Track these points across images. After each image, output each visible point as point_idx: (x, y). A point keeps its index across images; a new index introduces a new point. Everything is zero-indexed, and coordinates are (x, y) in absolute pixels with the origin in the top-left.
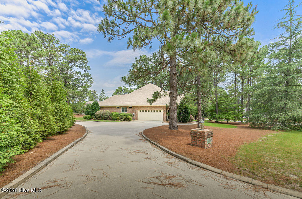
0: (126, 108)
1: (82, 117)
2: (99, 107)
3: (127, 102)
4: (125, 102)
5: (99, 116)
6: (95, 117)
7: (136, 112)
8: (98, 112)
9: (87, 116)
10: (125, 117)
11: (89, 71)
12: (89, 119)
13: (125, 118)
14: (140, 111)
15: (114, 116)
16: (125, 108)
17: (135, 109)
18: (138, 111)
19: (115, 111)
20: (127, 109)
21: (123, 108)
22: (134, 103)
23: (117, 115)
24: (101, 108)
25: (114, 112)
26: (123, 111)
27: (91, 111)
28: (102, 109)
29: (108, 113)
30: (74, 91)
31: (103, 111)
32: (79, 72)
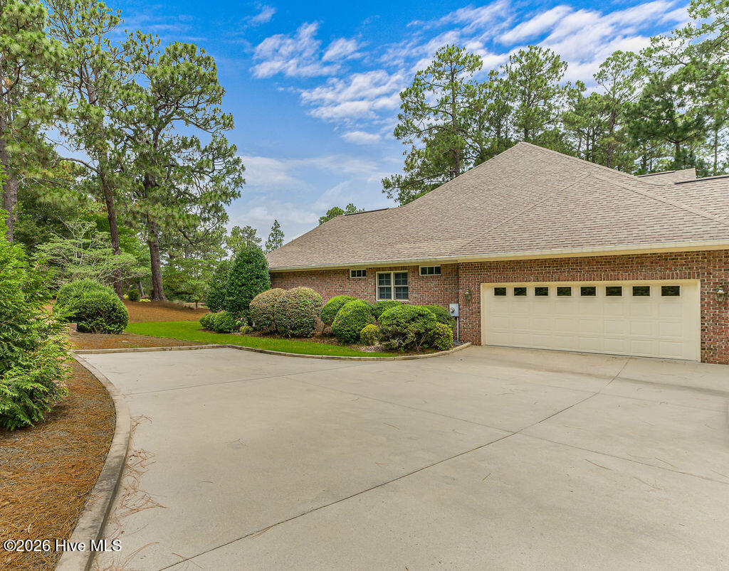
0: (405, 275)
1: (195, 320)
2: (266, 273)
3: (407, 246)
4: (396, 243)
5: (268, 318)
6: (250, 324)
7: (472, 301)
8: (266, 298)
9: (218, 316)
10: (414, 327)
11: (227, 133)
12: (221, 331)
13: (418, 334)
14: (500, 292)
15: (346, 321)
16: (397, 275)
17: (462, 281)
18: (487, 292)
19: (343, 292)
20: (412, 283)
21: (384, 278)
22: (455, 244)
23: (360, 315)
24: (279, 277)
25: (339, 298)
26: (384, 293)
27: (231, 294)
28: (278, 281)
29: (309, 302)
30: (169, 211)
31: (284, 292)
32: (194, 143)
